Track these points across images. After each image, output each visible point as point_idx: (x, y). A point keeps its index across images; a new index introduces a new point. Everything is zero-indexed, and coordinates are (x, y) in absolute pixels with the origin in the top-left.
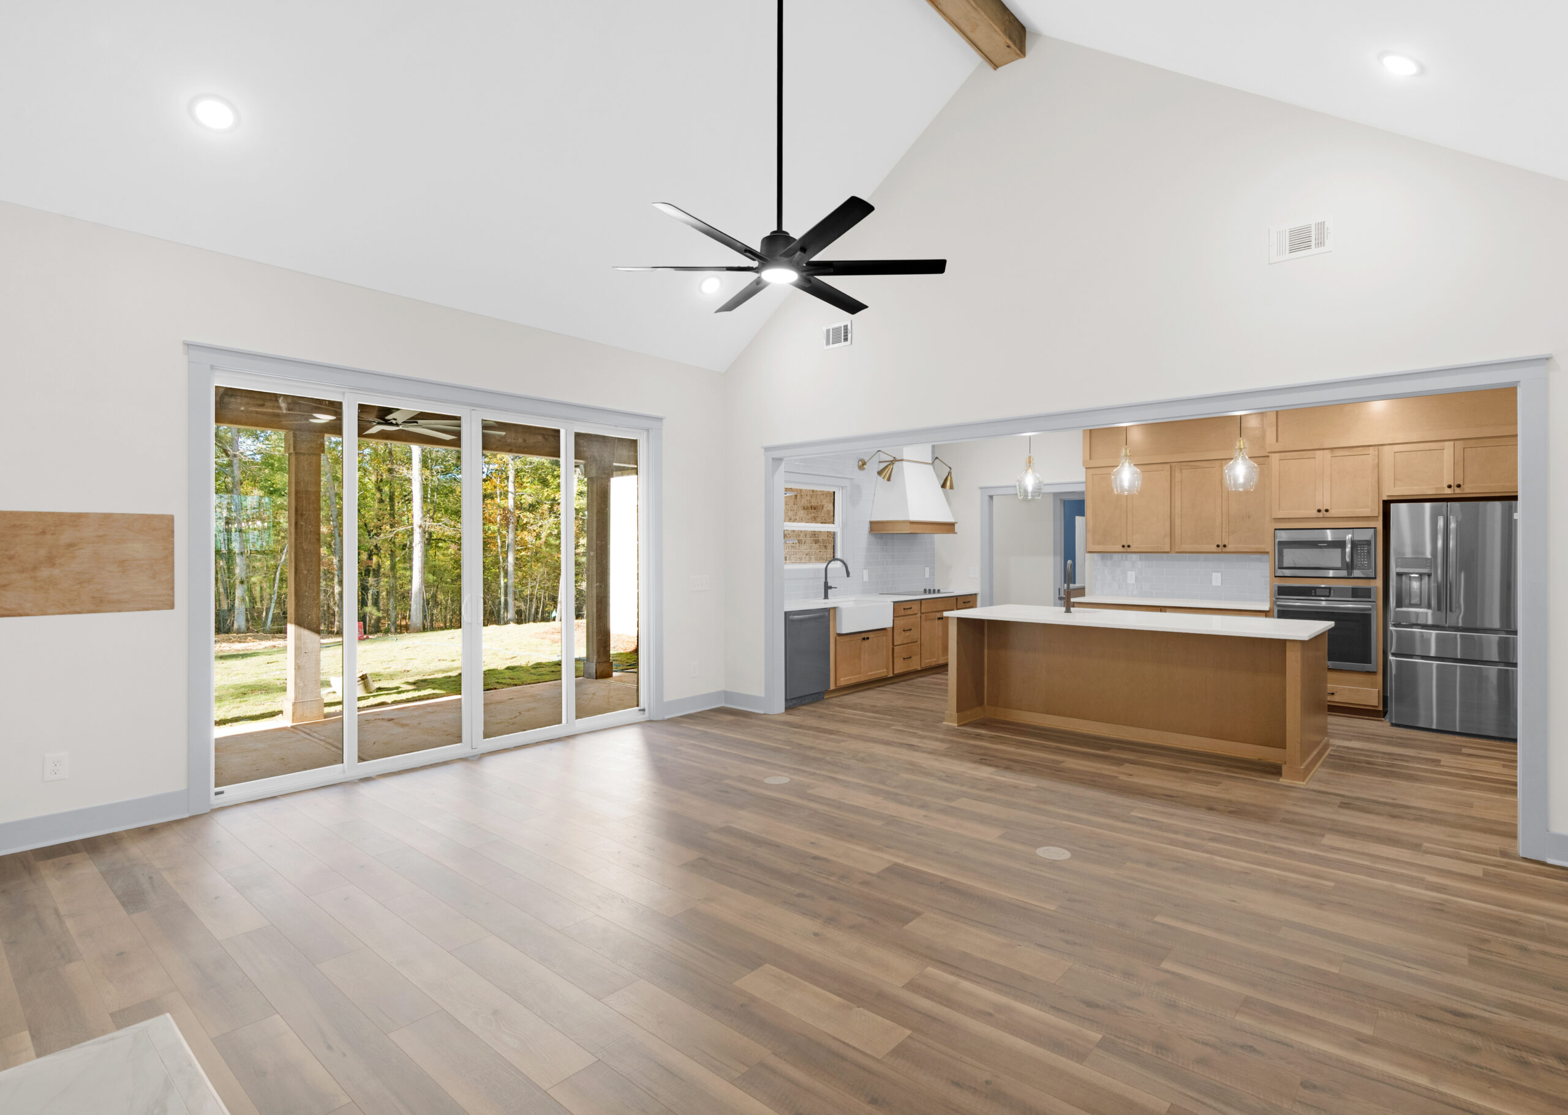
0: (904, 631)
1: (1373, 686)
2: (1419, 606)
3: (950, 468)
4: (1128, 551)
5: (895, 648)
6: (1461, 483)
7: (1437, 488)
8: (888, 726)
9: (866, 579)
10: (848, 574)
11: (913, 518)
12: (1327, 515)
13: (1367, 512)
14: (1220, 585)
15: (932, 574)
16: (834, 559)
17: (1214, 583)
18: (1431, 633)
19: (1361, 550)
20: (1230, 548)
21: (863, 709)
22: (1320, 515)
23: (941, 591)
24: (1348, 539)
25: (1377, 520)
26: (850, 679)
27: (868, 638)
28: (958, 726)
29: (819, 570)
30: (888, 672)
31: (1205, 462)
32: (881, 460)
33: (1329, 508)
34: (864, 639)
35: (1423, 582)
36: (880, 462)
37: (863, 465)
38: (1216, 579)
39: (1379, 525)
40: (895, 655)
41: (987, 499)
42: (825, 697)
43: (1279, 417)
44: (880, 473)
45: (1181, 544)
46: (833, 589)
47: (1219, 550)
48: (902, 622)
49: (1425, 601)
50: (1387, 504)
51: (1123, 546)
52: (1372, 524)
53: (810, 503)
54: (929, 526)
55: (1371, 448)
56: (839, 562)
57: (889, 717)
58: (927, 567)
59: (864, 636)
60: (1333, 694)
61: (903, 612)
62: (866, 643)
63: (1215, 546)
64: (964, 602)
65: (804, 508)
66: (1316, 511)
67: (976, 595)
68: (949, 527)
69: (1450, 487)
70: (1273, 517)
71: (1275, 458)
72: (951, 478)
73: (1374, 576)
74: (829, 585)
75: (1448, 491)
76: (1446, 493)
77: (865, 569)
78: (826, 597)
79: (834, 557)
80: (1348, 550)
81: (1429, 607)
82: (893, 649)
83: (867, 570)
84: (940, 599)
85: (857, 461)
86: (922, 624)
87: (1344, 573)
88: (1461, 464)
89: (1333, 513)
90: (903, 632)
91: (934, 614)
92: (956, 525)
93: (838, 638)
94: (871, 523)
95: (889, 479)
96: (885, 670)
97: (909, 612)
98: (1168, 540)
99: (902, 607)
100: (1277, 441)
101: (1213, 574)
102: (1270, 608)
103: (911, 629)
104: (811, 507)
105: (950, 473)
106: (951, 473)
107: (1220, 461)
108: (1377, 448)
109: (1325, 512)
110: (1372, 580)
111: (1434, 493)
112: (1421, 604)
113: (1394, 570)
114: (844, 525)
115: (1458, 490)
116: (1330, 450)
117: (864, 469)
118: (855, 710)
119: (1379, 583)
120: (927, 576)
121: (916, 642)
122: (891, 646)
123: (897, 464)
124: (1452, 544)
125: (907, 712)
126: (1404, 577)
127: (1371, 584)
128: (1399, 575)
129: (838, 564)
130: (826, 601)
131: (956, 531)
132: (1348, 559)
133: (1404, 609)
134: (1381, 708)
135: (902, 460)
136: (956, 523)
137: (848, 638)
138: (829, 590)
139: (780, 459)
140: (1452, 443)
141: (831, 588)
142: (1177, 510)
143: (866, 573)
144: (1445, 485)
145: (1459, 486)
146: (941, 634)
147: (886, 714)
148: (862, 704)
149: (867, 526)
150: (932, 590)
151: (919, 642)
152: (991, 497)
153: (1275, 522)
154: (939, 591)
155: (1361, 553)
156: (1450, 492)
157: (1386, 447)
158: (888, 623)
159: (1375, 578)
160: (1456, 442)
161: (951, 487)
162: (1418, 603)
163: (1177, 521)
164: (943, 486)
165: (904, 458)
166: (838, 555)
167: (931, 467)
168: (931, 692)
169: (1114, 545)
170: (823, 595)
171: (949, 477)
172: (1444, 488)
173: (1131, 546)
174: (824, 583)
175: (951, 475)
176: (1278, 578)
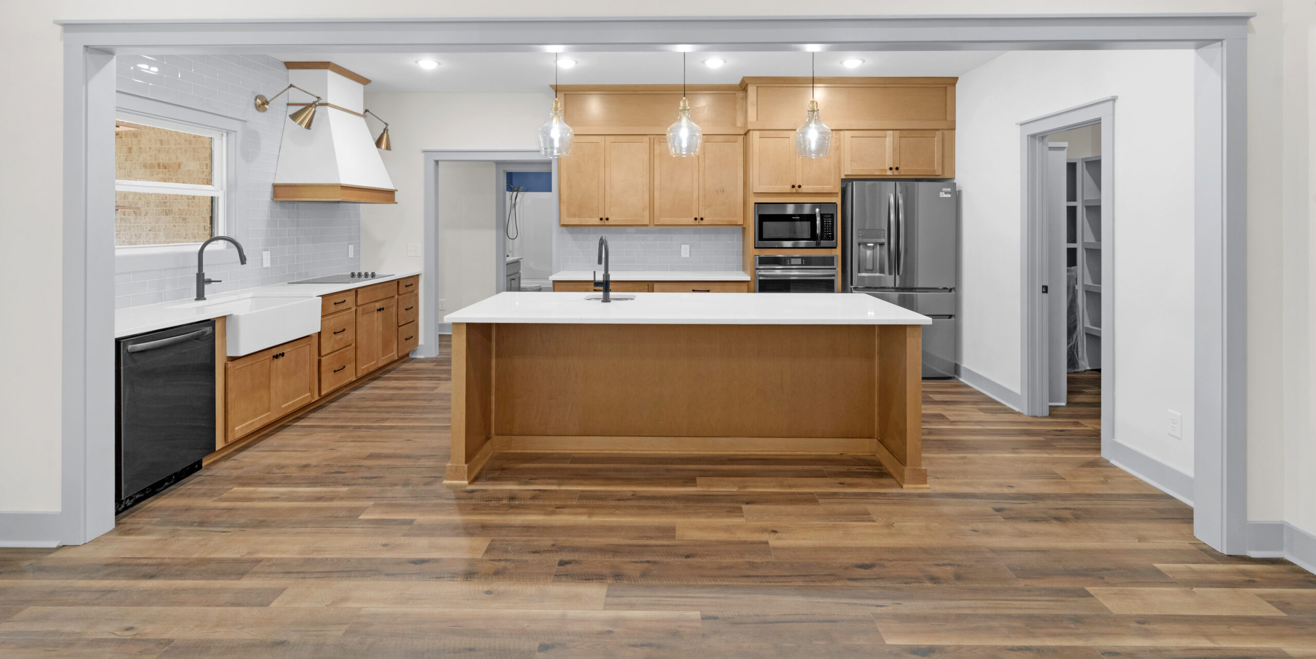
0: (335, 333)
3: (386, 124)
4: (606, 224)
5: (323, 359)
6: (899, 167)
7: (881, 170)
8: (352, 515)
9: (267, 263)
10: (243, 260)
11: (345, 181)
12: (801, 190)
13: (828, 188)
14: (688, 256)
15: (357, 252)
16: (213, 239)
17: (683, 255)
19: (828, 223)
20: (708, 221)
21: (287, 480)
22: (794, 190)
23: (377, 273)
24: (818, 213)
25: (837, 196)
26: (252, 424)
27: (283, 355)
28: (470, 483)
29: (185, 255)
30: (312, 396)
32: (290, 102)
33: (801, 184)
34: (276, 357)
35: (875, 250)
36: (288, 104)
37: (263, 104)
38: (685, 250)
39: (839, 200)
40: (323, 369)
41: (433, 164)
42: (204, 464)
43: (759, 97)
44: (294, 117)
45: (660, 218)
46: (213, 283)
47: (696, 222)
48: (333, 322)
49: (877, 267)
50: (844, 183)
51: (601, 219)
52: (833, 200)
53: (155, 160)
54: (366, 193)
55: (834, 132)
56: (221, 242)
57: (345, 489)
58: (351, 244)
59: (276, 353)
61: (333, 308)
62: (281, 360)
63: (693, 219)
64: (406, 286)
65: (145, 166)
66: (791, 187)
67: (416, 277)
68: (388, 196)
69: (891, 169)
70: (754, 192)
71: (755, 135)
72: (388, 136)
73: (835, 246)
74: (206, 277)
75: (889, 173)
76: (888, 174)
77: (266, 250)
78: (200, 296)
79: (212, 234)
80: (818, 223)
81: (882, 271)
82: (320, 362)
83: (269, 252)
84: (380, 285)
85: (254, 97)
86: (358, 320)
87: (813, 243)
88: (898, 150)
89: (805, 189)
90: (334, 335)
91: (372, 305)
92: (396, 192)
93: (230, 364)
94: (275, 186)
95: (308, 126)
96: (309, 394)
97: (341, 307)
98: (647, 213)
99: (333, 301)
100: (757, 120)
101: (682, 246)
102: (751, 278)
103: (344, 330)
104: (159, 165)
105: (385, 130)
106: (387, 130)
109: (798, 188)
110: (834, 250)
111: (879, 173)
112: (873, 270)
113: (855, 240)
114: (231, 187)
115: (896, 173)
117: (265, 110)
118: (271, 484)
119: (839, 252)
120: (351, 255)
121: (350, 345)
122: (316, 358)
123: (319, 109)
124: (901, 217)
125: (369, 468)
126: (862, 246)
127: (833, 253)
128: (859, 245)
129: (220, 245)
130: (201, 303)
131: (396, 201)
132: (817, 231)
133: (865, 274)
135: (327, 104)
136: (397, 190)
137: (249, 361)
138: (207, 287)
139: (107, 52)
140: (892, 132)
141: (210, 281)
142: (657, 183)
143: (267, 256)
144: (887, 168)
145: (897, 169)
146: (381, 329)
147: (335, 483)
148: (282, 467)
149: (269, 189)
150: (363, 273)
151: (354, 345)
152: (437, 162)
153: (755, 197)
154: (373, 275)
155: (826, 225)
156: (890, 174)
157: (845, 132)
158: (314, 326)
159: (835, 248)
160: (895, 132)
161: (388, 147)
162: (871, 268)
163: (657, 194)
164: (378, 143)
165: (329, 102)
166: (221, 231)
167: (362, 120)
168: (386, 416)
169: (591, 217)
170: (196, 300)
171: (385, 134)
172: (885, 170)
173: (610, 219)
174: (196, 275)
175: (387, 133)
176: (758, 250)
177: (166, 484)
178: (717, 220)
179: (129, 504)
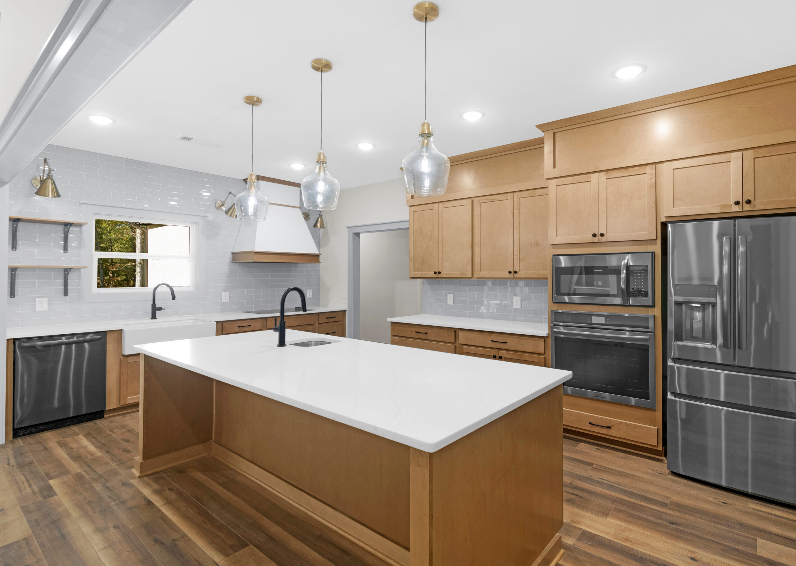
1: (652, 423)
2: (703, 339)
4: (439, 277)
6: (751, 198)
7: (722, 206)
9: (226, 300)
10: (174, 297)
11: (257, 249)
12: (603, 239)
13: (643, 235)
14: (520, 307)
18: (719, 373)
19: (637, 276)
20: (521, 274)
22: (596, 240)
24: (624, 264)
25: (655, 244)
28: (140, 477)
31: (499, 196)
33: (604, 232)
35: (706, 312)
37: (221, 206)
38: (517, 302)
39: (657, 249)
41: (353, 235)
42: (105, 416)
43: (557, 143)
44: (227, 212)
45: (480, 271)
46: (163, 310)
47: (512, 276)
49: (709, 335)
50: (664, 225)
52: (650, 248)
55: (648, 167)
56: (164, 286)
60: (609, 427)
61: (236, 330)
63: (508, 272)
64: (327, 318)
66: (591, 236)
67: (344, 312)
69: (737, 203)
70: (551, 243)
71: (552, 184)
72: (322, 219)
73: (651, 304)
74: (158, 307)
75: (736, 209)
76: (733, 210)
77: (225, 291)
78: (154, 317)
80: (623, 276)
81: (714, 341)
83: (227, 293)
85: (214, 203)
87: (620, 301)
88: (751, 176)
89: (609, 237)
92: (320, 256)
93: (123, 359)
94: (234, 254)
95: (235, 217)
97: (246, 329)
98: (470, 267)
99: (237, 325)
100: (554, 167)
101: (514, 297)
102: (548, 334)
105: (319, 215)
107: (512, 194)
108: (654, 166)
109: (600, 237)
110: (650, 309)
111: (718, 211)
112: (704, 338)
113: (673, 297)
115: (747, 207)
116: (605, 173)
117: (221, 209)
119: (658, 311)
120: (310, 296)
124: (740, 269)
126: (684, 306)
127: (650, 312)
128: (678, 304)
130: (155, 321)
131: (320, 261)
132: (623, 286)
133: (685, 343)
134: (660, 448)
136: (321, 254)
138: (157, 312)
140: (740, 153)
141: (160, 309)
143: (225, 295)
144: (732, 202)
145: (749, 202)
149: (229, 257)
152: (356, 234)
153: (553, 248)
155: (637, 279)
156: (739, 210)
157: (665, 163)
159: (653, 306)
160: (744, 152)
161: (322, 226)
162: (702, 336)
163: (477, 250)
169: (429, 271)
170: (151, 319)
171: (320, 218)
172: (730, 206)
173: (442, 273)
174: (151, 305)
175: (321, 217)
176: (556, 305)
177: (69, 423)
178: (531, 273)
179: (34, 431)
